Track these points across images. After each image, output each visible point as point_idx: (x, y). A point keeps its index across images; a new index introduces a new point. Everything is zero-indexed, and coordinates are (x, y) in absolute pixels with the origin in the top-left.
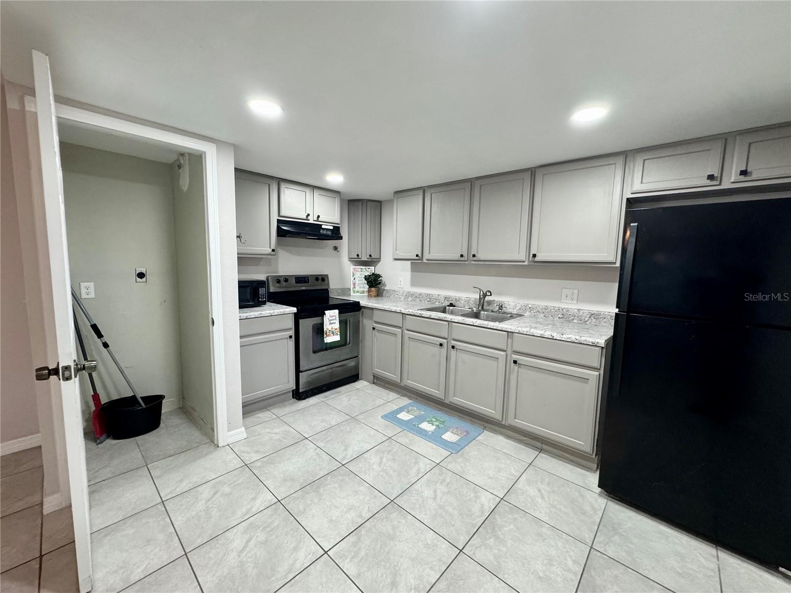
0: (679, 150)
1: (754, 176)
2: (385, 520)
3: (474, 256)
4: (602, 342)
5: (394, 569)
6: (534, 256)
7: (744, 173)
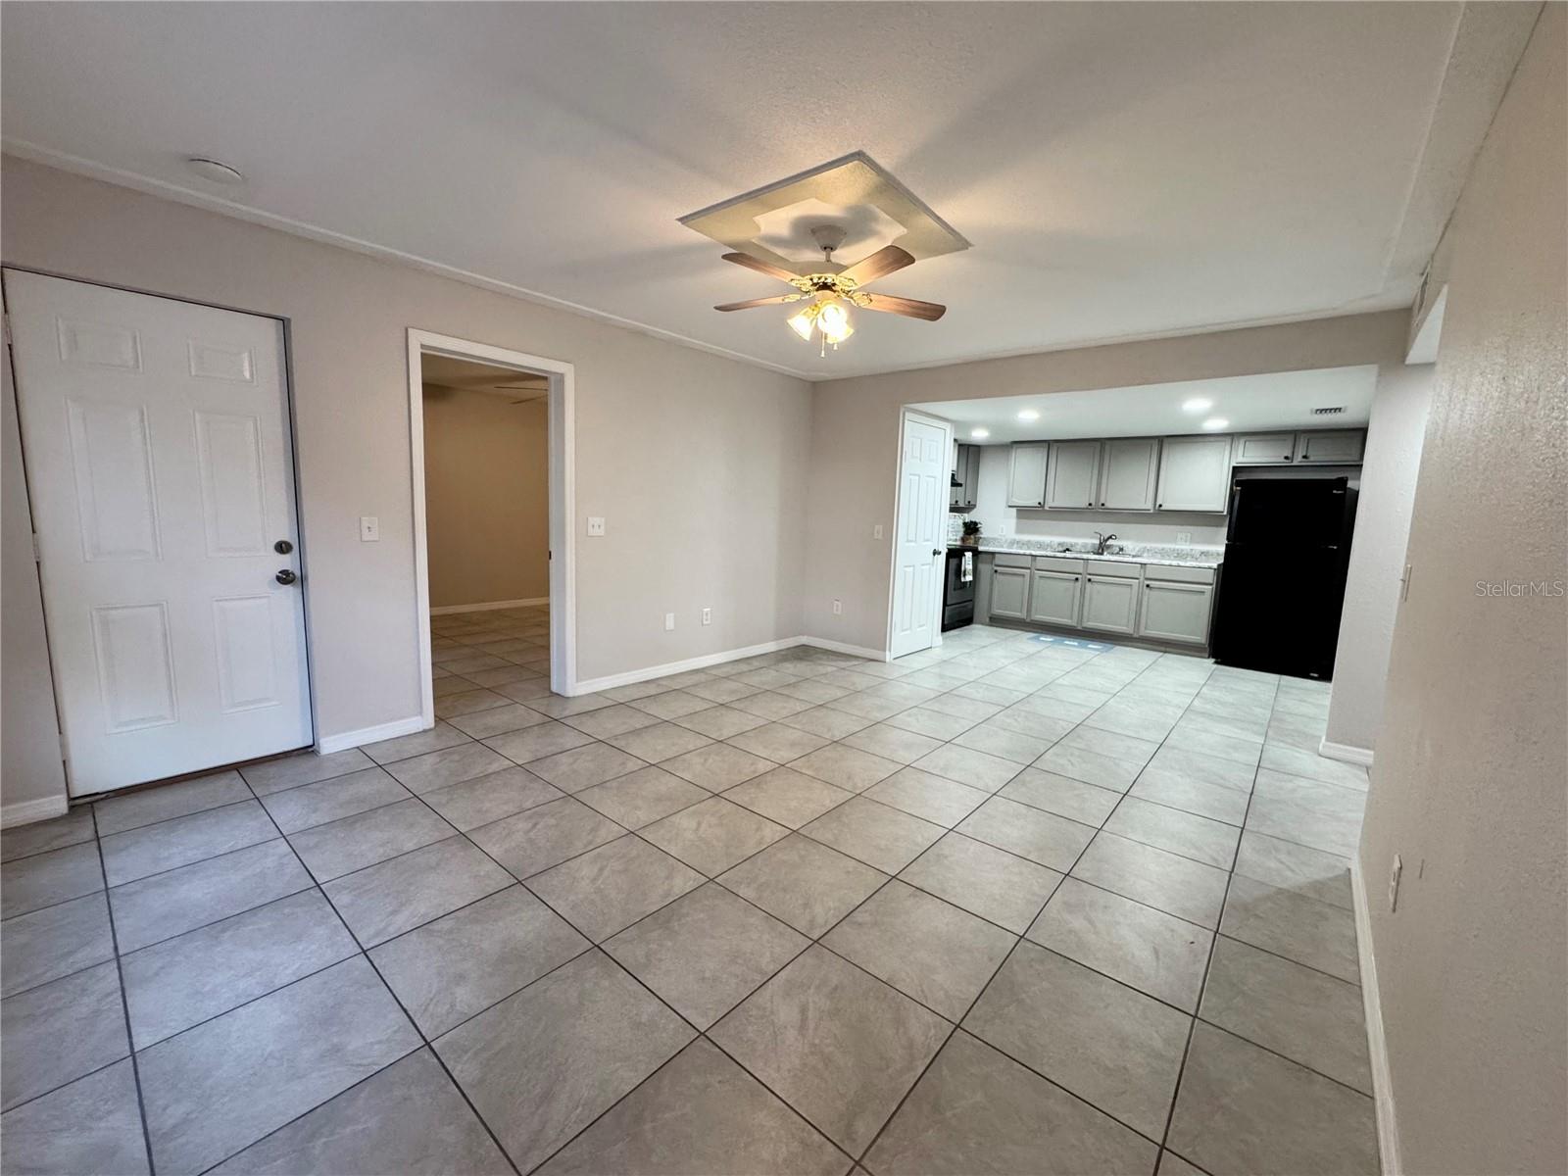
0: (1269, 437)
1: (1312, 459)
3: (1103, 505)
4: (1215, 566)
6: (1160, 506)
7: (1305, 457)
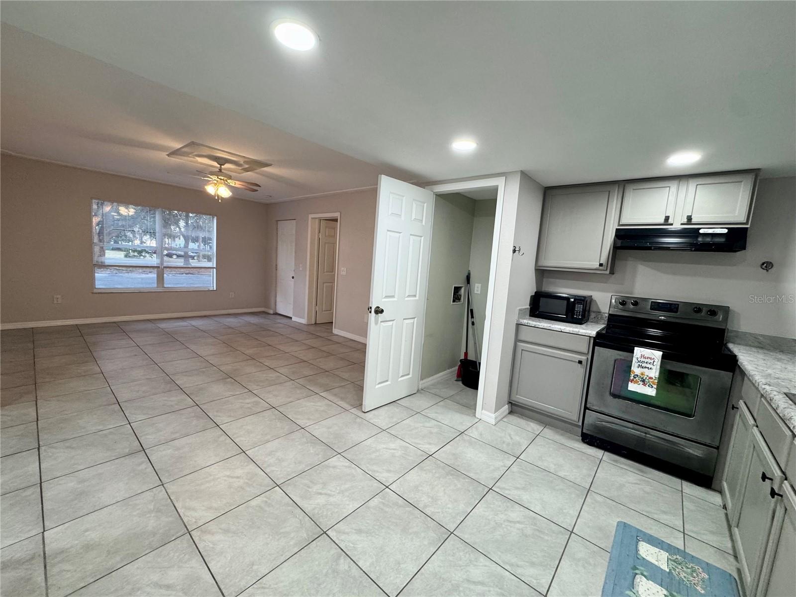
2: (425, 526)
5: (373, 532)
